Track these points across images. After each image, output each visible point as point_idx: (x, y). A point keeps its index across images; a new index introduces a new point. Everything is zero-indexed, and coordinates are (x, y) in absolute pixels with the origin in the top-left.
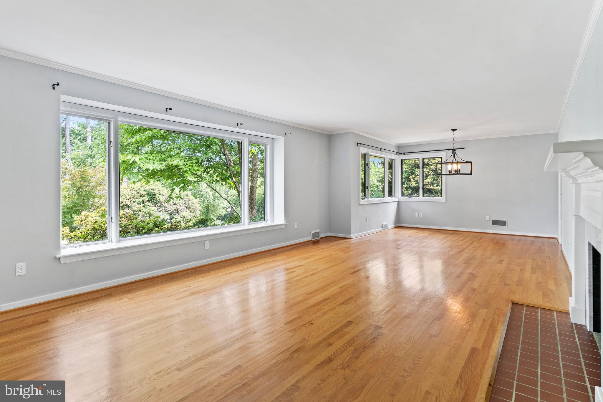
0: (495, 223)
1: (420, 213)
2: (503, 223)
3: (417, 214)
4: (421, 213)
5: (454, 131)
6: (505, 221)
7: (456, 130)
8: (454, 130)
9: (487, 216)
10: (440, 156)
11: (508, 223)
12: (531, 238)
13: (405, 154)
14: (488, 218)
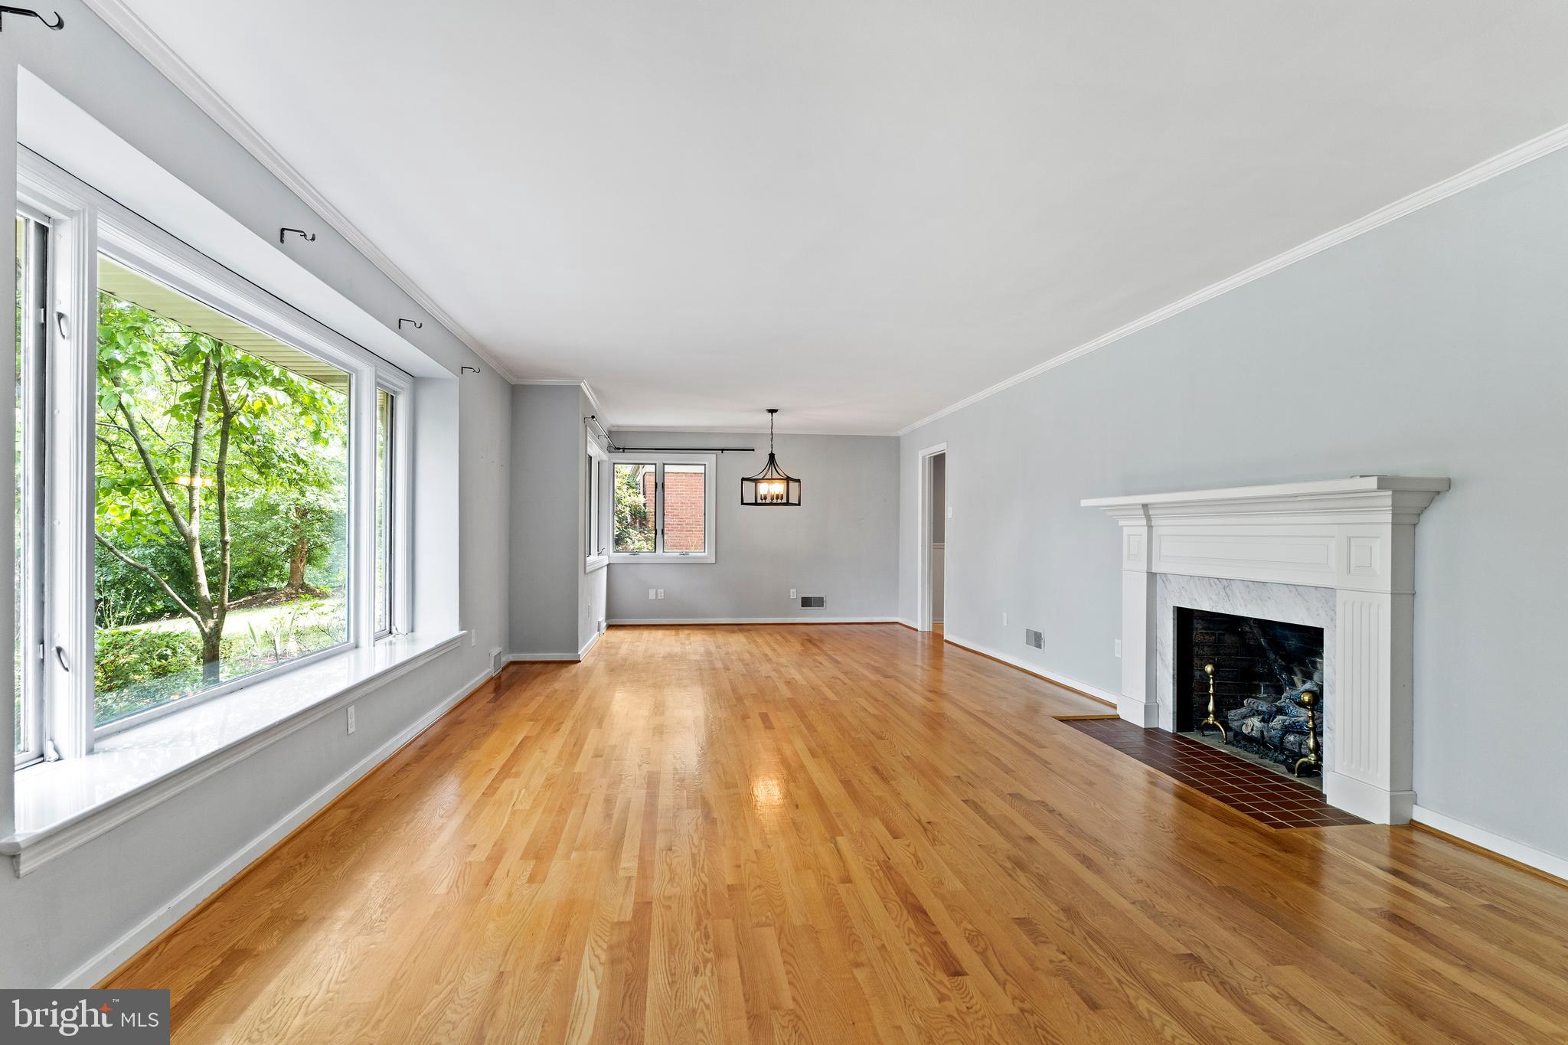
0: (806, 602)
1: (659, 590)
2: (819, 602)
3: (652, 595)
4: (662, 591)
5: (773, 414)
6: (823, 598)
7: (776, 411)
8: (772, 411)
9: (792, 590)
10: (704, 463)
11: (828, 602)
12: (864, 626)
13: (624, 452)
14: (794, 594)
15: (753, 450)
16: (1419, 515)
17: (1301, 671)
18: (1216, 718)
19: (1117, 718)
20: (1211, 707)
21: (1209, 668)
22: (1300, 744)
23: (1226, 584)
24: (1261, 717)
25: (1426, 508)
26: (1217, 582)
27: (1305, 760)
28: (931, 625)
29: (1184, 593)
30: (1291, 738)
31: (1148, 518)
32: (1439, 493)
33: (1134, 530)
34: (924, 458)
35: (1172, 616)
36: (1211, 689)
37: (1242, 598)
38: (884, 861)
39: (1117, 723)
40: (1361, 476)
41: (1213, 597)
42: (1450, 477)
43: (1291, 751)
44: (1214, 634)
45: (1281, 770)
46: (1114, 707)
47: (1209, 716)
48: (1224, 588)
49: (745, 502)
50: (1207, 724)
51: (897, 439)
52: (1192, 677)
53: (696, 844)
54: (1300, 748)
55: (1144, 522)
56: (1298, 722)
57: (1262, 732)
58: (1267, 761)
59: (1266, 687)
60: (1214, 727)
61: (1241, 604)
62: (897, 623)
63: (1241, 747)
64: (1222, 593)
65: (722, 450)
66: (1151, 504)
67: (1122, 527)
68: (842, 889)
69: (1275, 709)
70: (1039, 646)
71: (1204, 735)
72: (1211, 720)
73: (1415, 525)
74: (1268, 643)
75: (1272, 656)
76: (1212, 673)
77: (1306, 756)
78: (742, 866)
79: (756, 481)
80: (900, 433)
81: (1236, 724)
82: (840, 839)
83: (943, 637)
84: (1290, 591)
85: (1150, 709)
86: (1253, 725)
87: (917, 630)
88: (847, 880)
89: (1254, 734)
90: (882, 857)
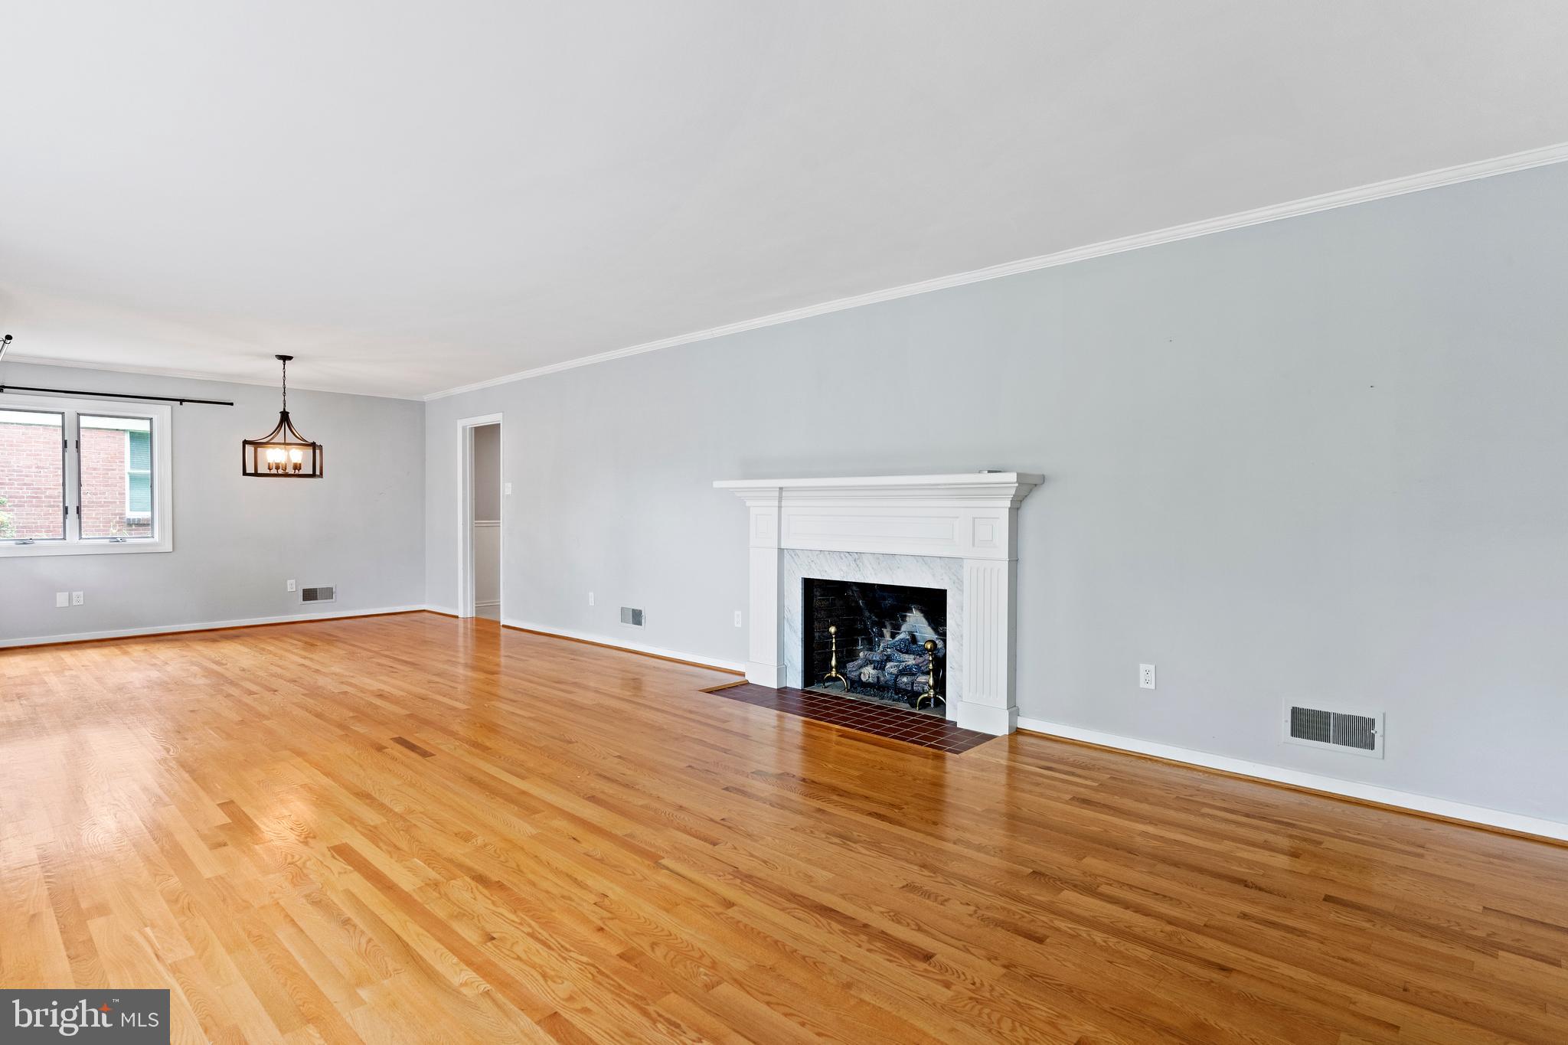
0: (310, 595)
1: (73, 594)
2: (328, 593)
3: (61, 601)
4: (80, 594)
5: (284, 362)
6: (330, 588)
7: (290, 358)
8: (285, 358)
10: (149, 417)
11: (338, 592)
14: (294, 587)
15: (232, 404)
16: (1021, 501)
17: (891, 624)
18: (837, 672)
19: (747, 683)
20: (833, 663)
21: (833, 630)
22: (913, 684)
23: (857, 557)
24: (872, 665)
25: (1026, 496)
26: (847, 555)
27: (926, 695)
28: (474, 608)
29: (813, 565)
30: (905, 679)
31: (780, 499)
32: (1036, 485)
33: (762, 513)
34: (464, 429)
35: (801, 586)
36: (834, 647)
37: (873, 568)
38: (734, 871)
39: (749, 687)
40: (989, 472)
41: (843, 568)
42: (1045, 474)
43: (905, 690)
44: (828, 600)
45: (904, 706)
46: (743, 675)
47: (831, 670)
48: (855, 561)
49: (248, 472)
50: (830, 677)
51: (422, 405)
52: (814, 637)
53: (519, 921)
54: (912, 687)
55: (776, 503)
56: (908, 666)
57: (878, 678)
58: (885, 701)
59: (862, 639)
60: (837, 679)
61: (871, 574)
62: (424, 611)
63: (859, 693)
64: (853, 565)
65: (182, 401)
66: (786, 488)
67: (749, 507)
68: (731, 912)
69: (885, 658)
70: (639, 623)
71: (825, 687)
72: (833, 673)
73: (1018, 509)
74: (865, 604)
75: (867, 614)
76: (836, 633)
77: (927, 692)
78: (605, 927)
79: (256, 444)
80: (425, 398)
81: (854, 674)
82: (664, 862)
83: (500, 623)
84: (917, 561)
85: (782, 671)
86: (868, 673)
87: (457, 617)
88: (729, 904)
89: (870, 680)
90: (731, 870)
